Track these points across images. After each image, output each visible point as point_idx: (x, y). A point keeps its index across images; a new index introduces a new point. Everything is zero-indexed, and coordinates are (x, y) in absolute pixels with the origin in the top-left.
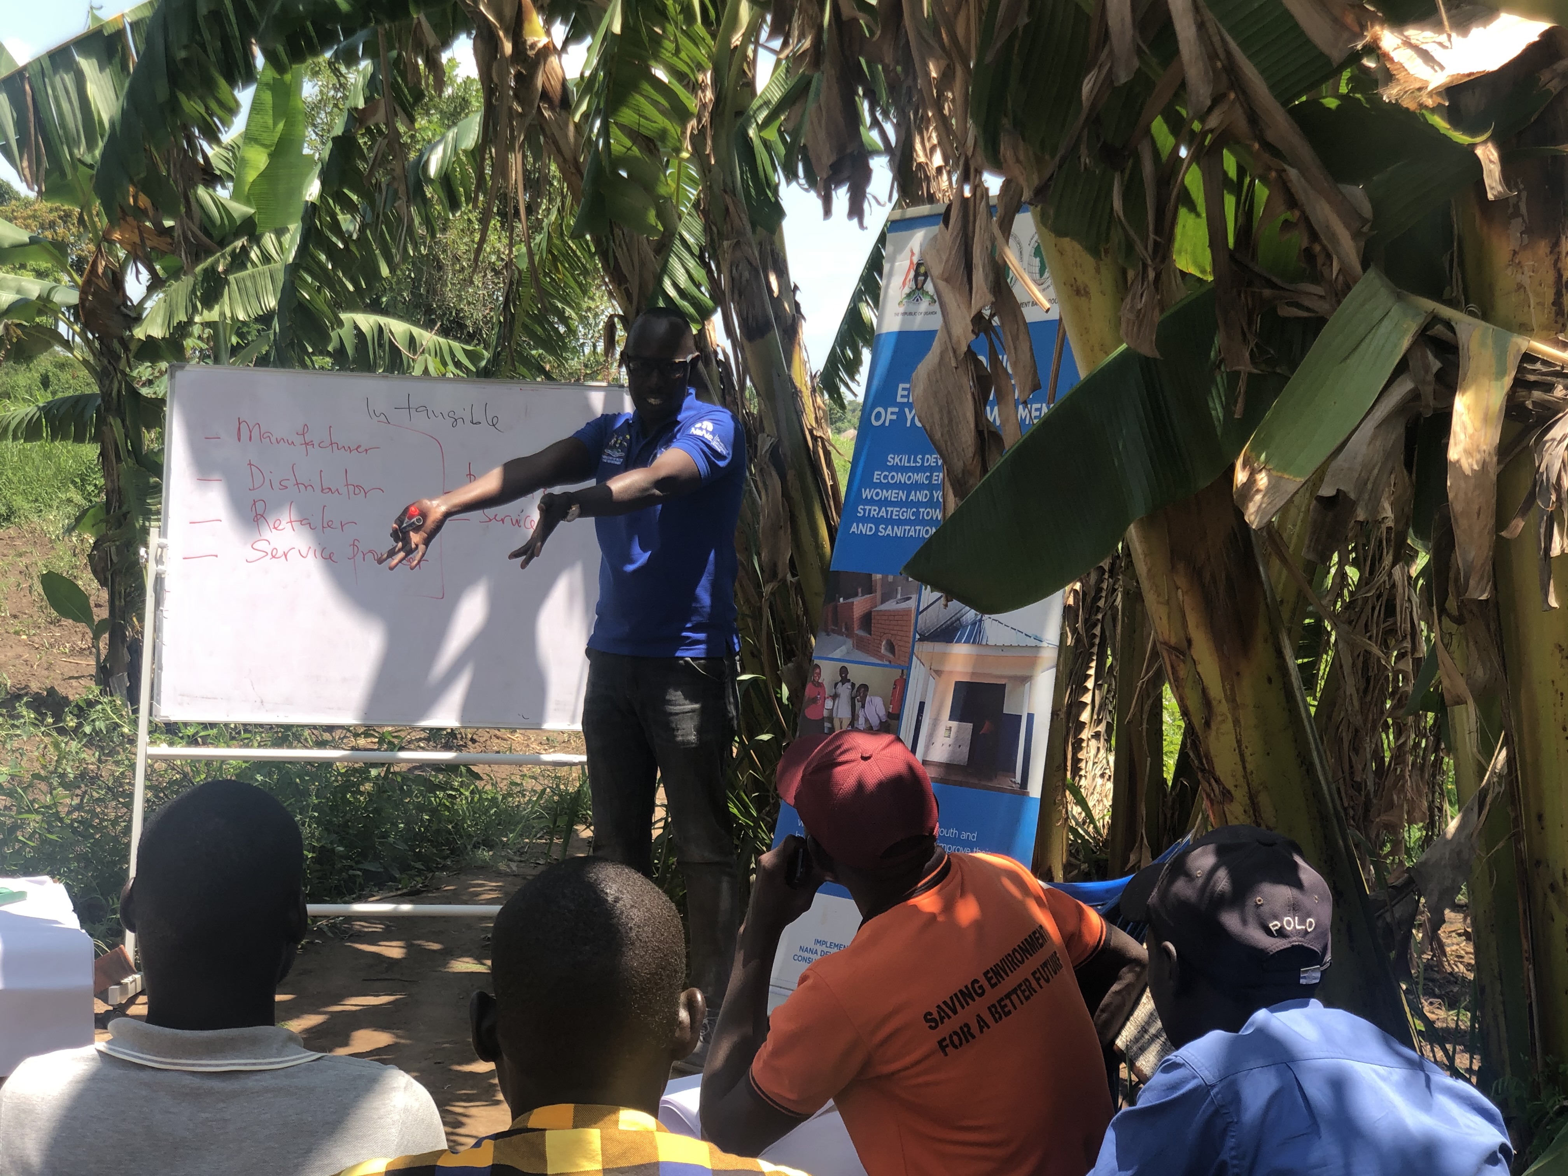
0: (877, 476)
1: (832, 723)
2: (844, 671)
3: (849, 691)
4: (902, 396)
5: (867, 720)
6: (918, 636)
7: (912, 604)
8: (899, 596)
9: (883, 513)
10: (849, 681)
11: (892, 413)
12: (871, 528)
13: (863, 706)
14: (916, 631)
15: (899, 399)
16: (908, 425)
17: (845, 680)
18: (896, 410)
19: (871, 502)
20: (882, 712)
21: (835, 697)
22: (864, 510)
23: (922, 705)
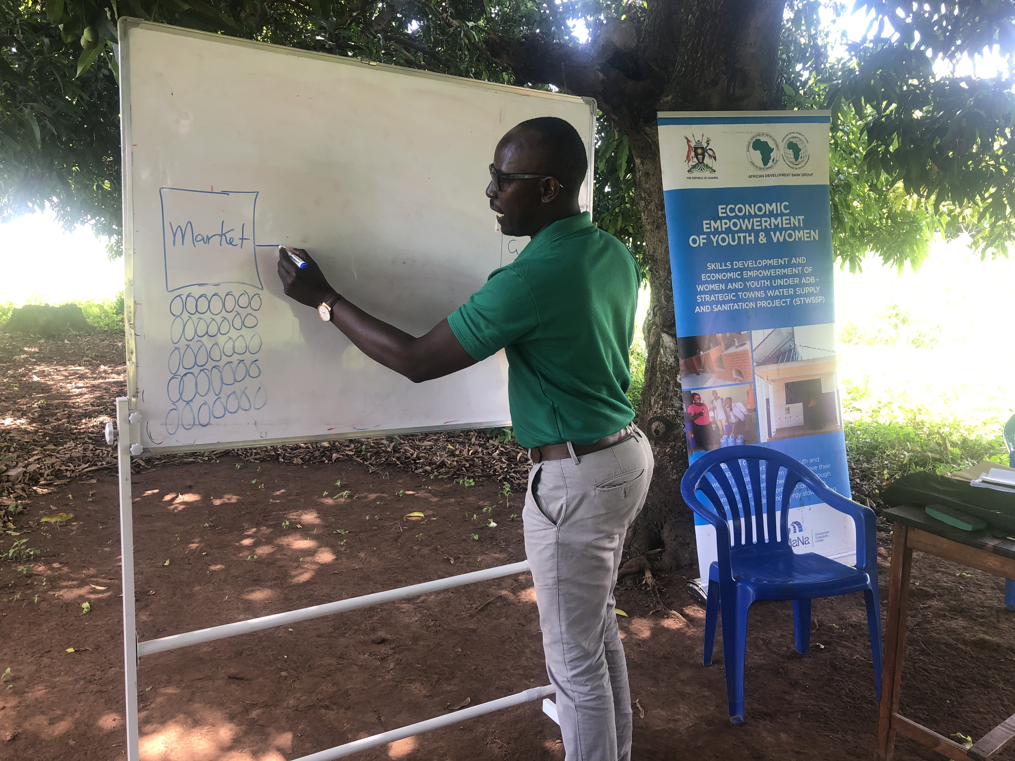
0: (704, 277)
1: (716, 424)
2: (715, 393)
3: (720, 404)
4: (707, 228)
5: (735, 417)
6: (755, 364)
7: (747, 347)
8: (737, 344)
9: (713, 298)
10: (719, 398)
11: (703, 239)
12: (708, 308)
13: (731, 410)
14: (753, 361)
15: (705, 230)
16: (715, 245)
17: (717, 398)
18: (705, 236)
19: (704, 293)
20: (744, 410)
21: (714, 409)
22: (701, 298)
23: (768, 400)
